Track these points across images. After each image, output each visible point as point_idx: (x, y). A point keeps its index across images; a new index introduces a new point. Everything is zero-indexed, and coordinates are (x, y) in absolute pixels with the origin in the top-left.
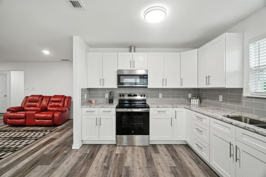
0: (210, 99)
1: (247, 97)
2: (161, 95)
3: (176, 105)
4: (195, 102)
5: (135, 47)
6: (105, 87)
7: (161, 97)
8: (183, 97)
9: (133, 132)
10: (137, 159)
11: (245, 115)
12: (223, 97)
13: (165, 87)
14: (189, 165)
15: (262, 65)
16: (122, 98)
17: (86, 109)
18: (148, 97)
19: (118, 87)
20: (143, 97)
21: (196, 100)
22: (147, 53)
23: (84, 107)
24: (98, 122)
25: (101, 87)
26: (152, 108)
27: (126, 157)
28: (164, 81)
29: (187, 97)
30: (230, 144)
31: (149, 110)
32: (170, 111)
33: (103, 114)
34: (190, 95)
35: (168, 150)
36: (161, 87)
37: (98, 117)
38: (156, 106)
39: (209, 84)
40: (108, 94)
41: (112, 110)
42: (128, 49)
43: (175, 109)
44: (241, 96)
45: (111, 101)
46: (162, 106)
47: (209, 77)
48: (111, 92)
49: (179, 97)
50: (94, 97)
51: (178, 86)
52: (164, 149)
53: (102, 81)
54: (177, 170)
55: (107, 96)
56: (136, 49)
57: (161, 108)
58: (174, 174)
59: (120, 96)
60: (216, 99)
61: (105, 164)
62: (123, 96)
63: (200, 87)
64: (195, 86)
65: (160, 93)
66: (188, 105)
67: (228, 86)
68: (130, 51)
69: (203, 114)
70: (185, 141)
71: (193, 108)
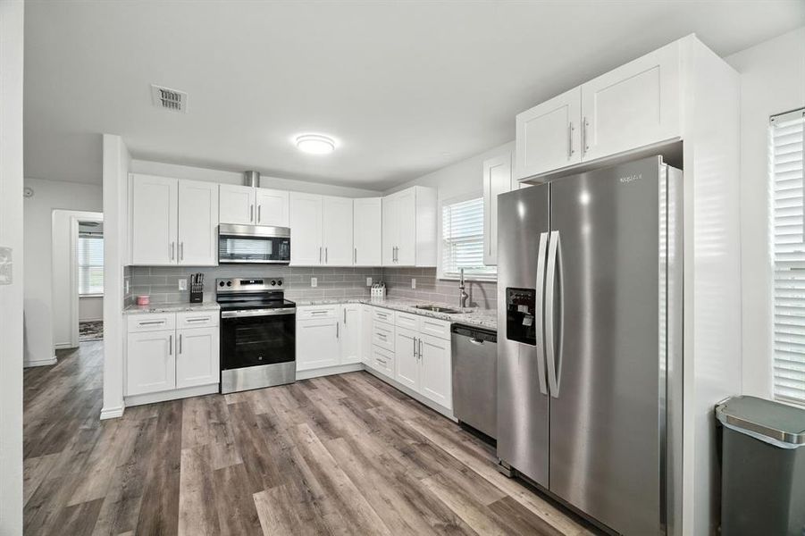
0: (401, 285)
1: (441, 280)
2: (314, 281)
3: (344, 300)
4: (378, 292)
5: (258, 175)
6: (182, 263)
7: (316, 286)
8: (357, 284)
9: (260, 358)
10: (277, 402)
11: (435, 304)
12: (417, 282)
13: (325, 265)
14: (368, 393)
15: (455, 236)
16: (225, 289)
17: (136, 317)
18: (288, 285)
19: (220, 263)
20: (276, 285)
21: (379, 289)
22: (287, 193)
23: (134, 314)
24: (175, 346)
25: (174, 263)
26: (300, 305)
27: (253, 405)
28: (323, 252)
29: (364, 285)
30: (415, 340)
31: (295, 311)
32: (334, 310)
33: (189, 326)
34: (369, 281)
35: (332, 382)
36: (317, 264)
37: (173, 334)
38: (309, 303)
39: (397, 260)
40: (185, 281)
41: (210, 315)
42: (239, 176)
43: (344, 306)
44: (434, 278)
45: (195, 298)
46: (321, 302)
47: (397, 249)
48: (197, 275)
49: (351, 285)
50: (145, 289)
51: (350, 264)
52: (326, 382)
53: (179, 248)
54: (350, 400)
55: (183, 285)
56: (261, 177)
57: (319, 304)
58: (345, 405)
59: (222, 284)
60: (407, 285)
61: (214, 420)
62: (229, 284)
63: (385, 265)
64: (378, 264)
65: (313, 277)
66: (365, 297)
67: (419, 265)
68: (247, 183)
69: (387, 308)
70: (361, 363)
71: (374, 301)
